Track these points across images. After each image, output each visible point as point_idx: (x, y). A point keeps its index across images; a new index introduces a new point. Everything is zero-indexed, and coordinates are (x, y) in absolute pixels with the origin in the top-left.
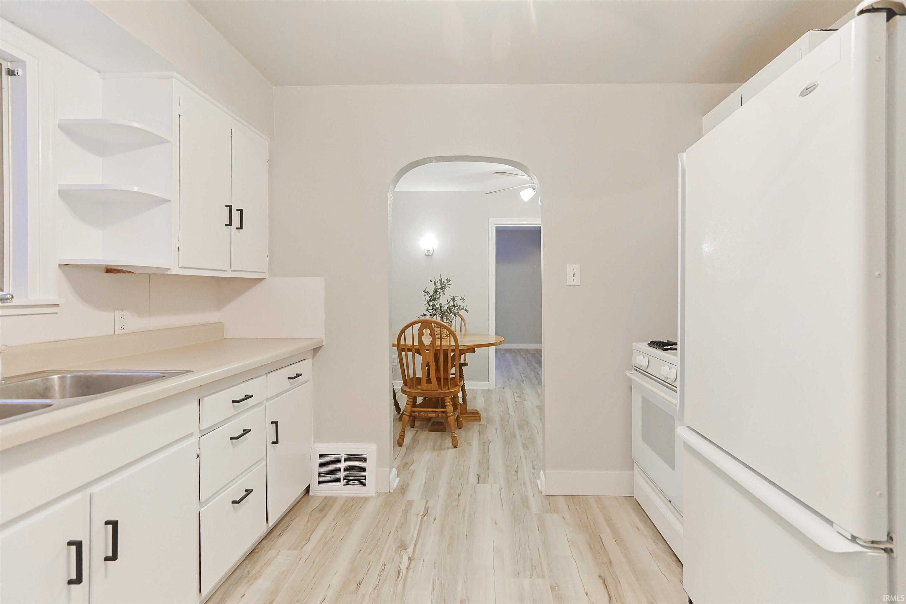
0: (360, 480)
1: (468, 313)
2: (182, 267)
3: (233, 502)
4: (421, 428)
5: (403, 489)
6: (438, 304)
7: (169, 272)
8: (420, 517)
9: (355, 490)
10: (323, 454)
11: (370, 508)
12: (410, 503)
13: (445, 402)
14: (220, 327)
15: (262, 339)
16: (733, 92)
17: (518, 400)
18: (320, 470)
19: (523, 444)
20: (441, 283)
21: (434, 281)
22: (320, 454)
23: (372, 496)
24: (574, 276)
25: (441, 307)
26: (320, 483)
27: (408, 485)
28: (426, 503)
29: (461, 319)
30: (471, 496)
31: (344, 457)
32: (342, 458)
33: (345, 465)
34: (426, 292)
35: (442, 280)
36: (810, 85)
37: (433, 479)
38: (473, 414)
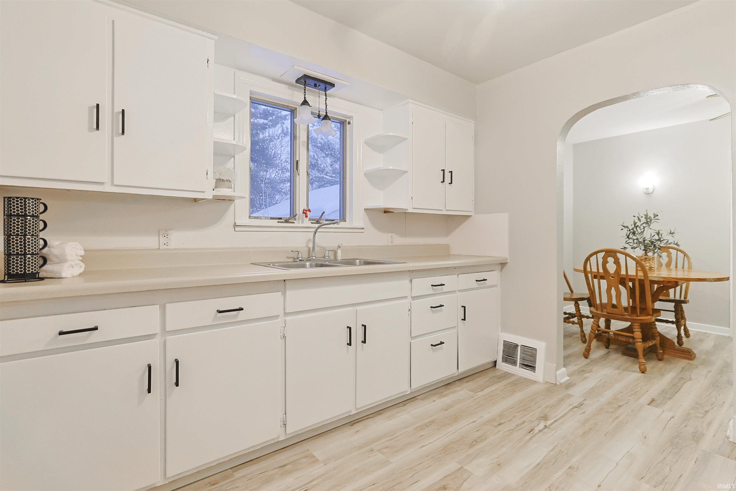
0: (532, 367)
2: (414, 208)
3: (432, 345)
4: (616, 351)
5: (568, 386)
6: (642, 239)
7: (407, 211)
8: (571, 407)
9: (526, 373)
10: (506, 341)
11: (534, 388)
12: (569, 396)
13: (633, 328)
14: (447, 247)
15: (470, 256)
18: (503, 352)
20: (646, 218)
21: (638, 217)
22: (504, 341)
23: (539, 382)
25: (644, 241)
26: (503, 361)
27: (575, 384)
28: (583, 401)
29: (685, 256)
31: (520, 346)
33: (521, 352)
34: (624, 226)
35: (649, 215)
37: (602, 387)
38: (683, 351)
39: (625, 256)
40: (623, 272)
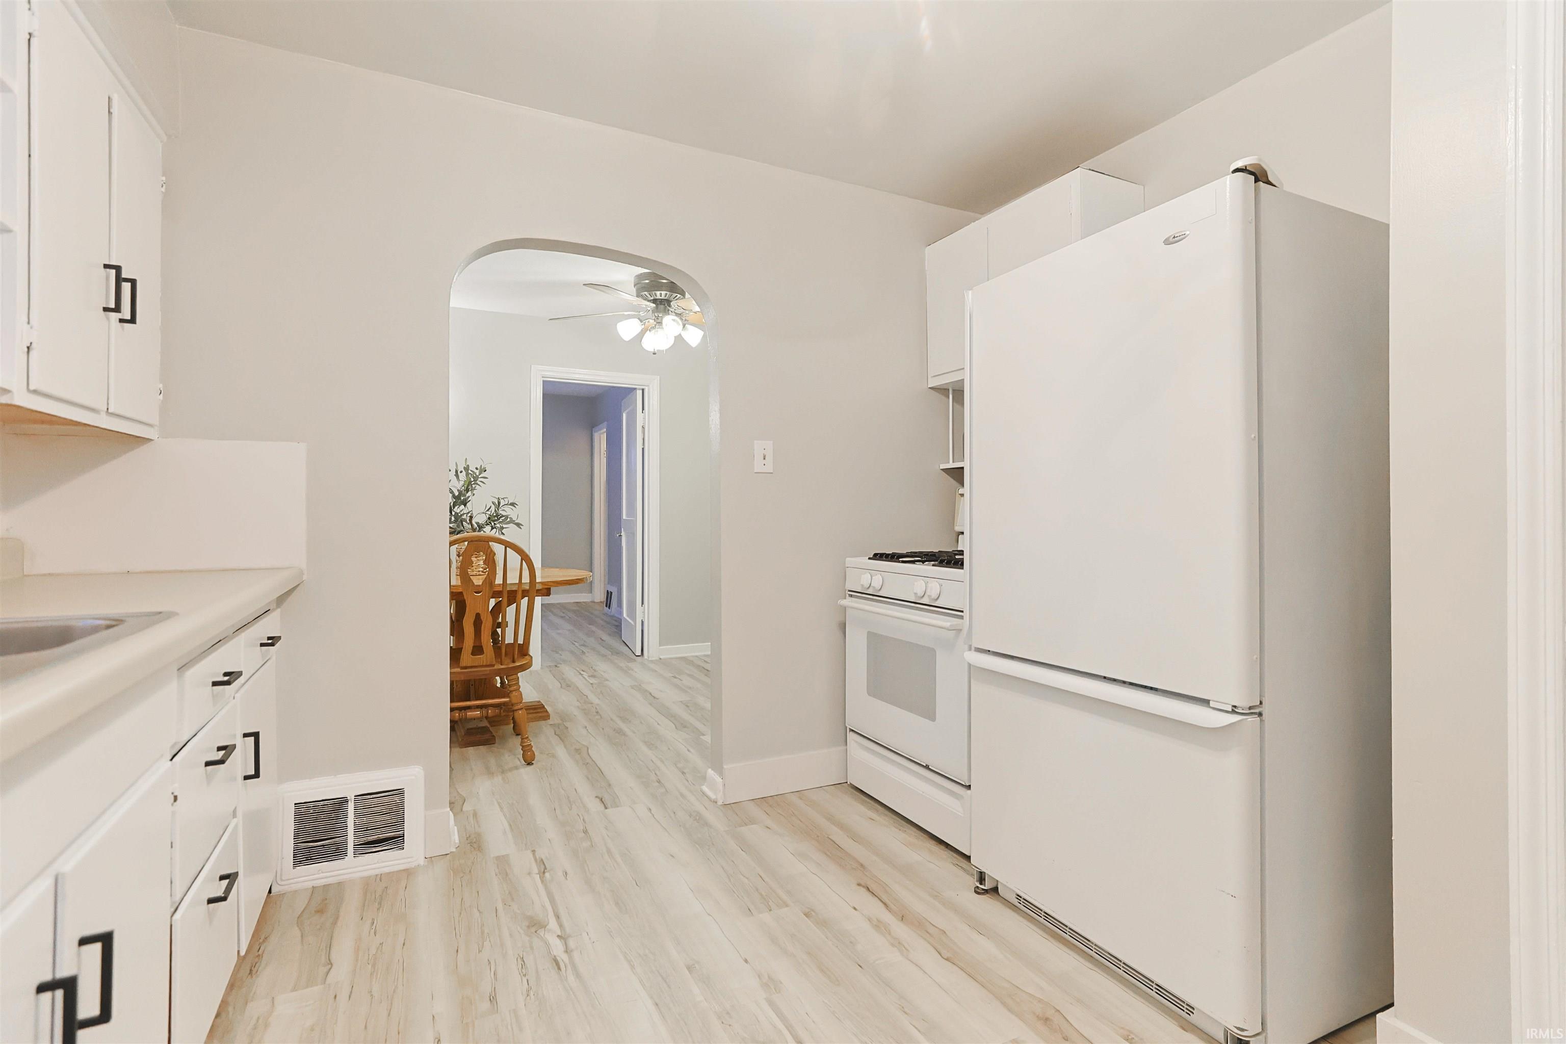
0: (394, 840)
1: (520, 528)
2: (33, 392)
3: (211, 901)
5: (474, 843)
6: (467, 512)
8: (536, 877)
10: (303, 802)
11: (426, 886)
12: (502, 861)
14: (13, 549)
15: (141, 573)
16: (973, 222)
17: (592, 681)
18: (296, 836)
19: (645, 742)
20: (468, 475)
21: (455, 470)
22: (295, 804)
23: (418, 866)
24: (764, 459)
25: (471, 518)
26: (298, 863)
27: (479, 835)
28: (533, 854)
30: (607, 829)
31: (353, 801)
32: (349, 802)
33: (356, 816)
35: (470, 469)
36: (1178, 233)
37: (520, 818)
38: (535, 709)
39: (504, 547)
40: (499, 580)
